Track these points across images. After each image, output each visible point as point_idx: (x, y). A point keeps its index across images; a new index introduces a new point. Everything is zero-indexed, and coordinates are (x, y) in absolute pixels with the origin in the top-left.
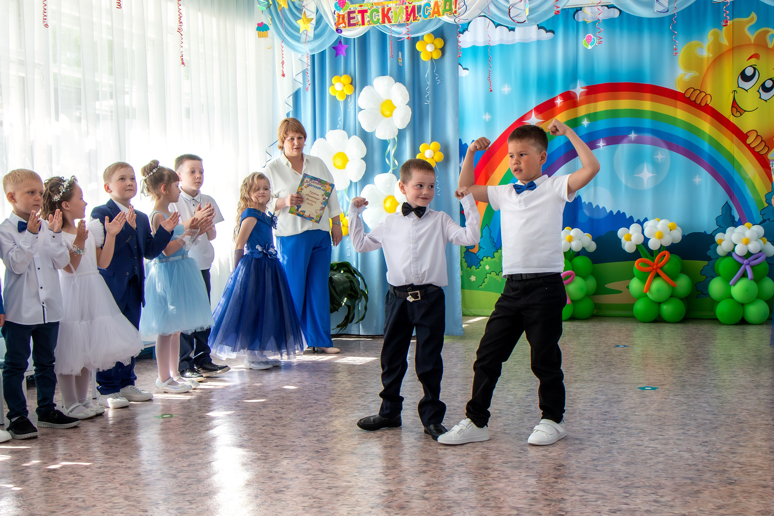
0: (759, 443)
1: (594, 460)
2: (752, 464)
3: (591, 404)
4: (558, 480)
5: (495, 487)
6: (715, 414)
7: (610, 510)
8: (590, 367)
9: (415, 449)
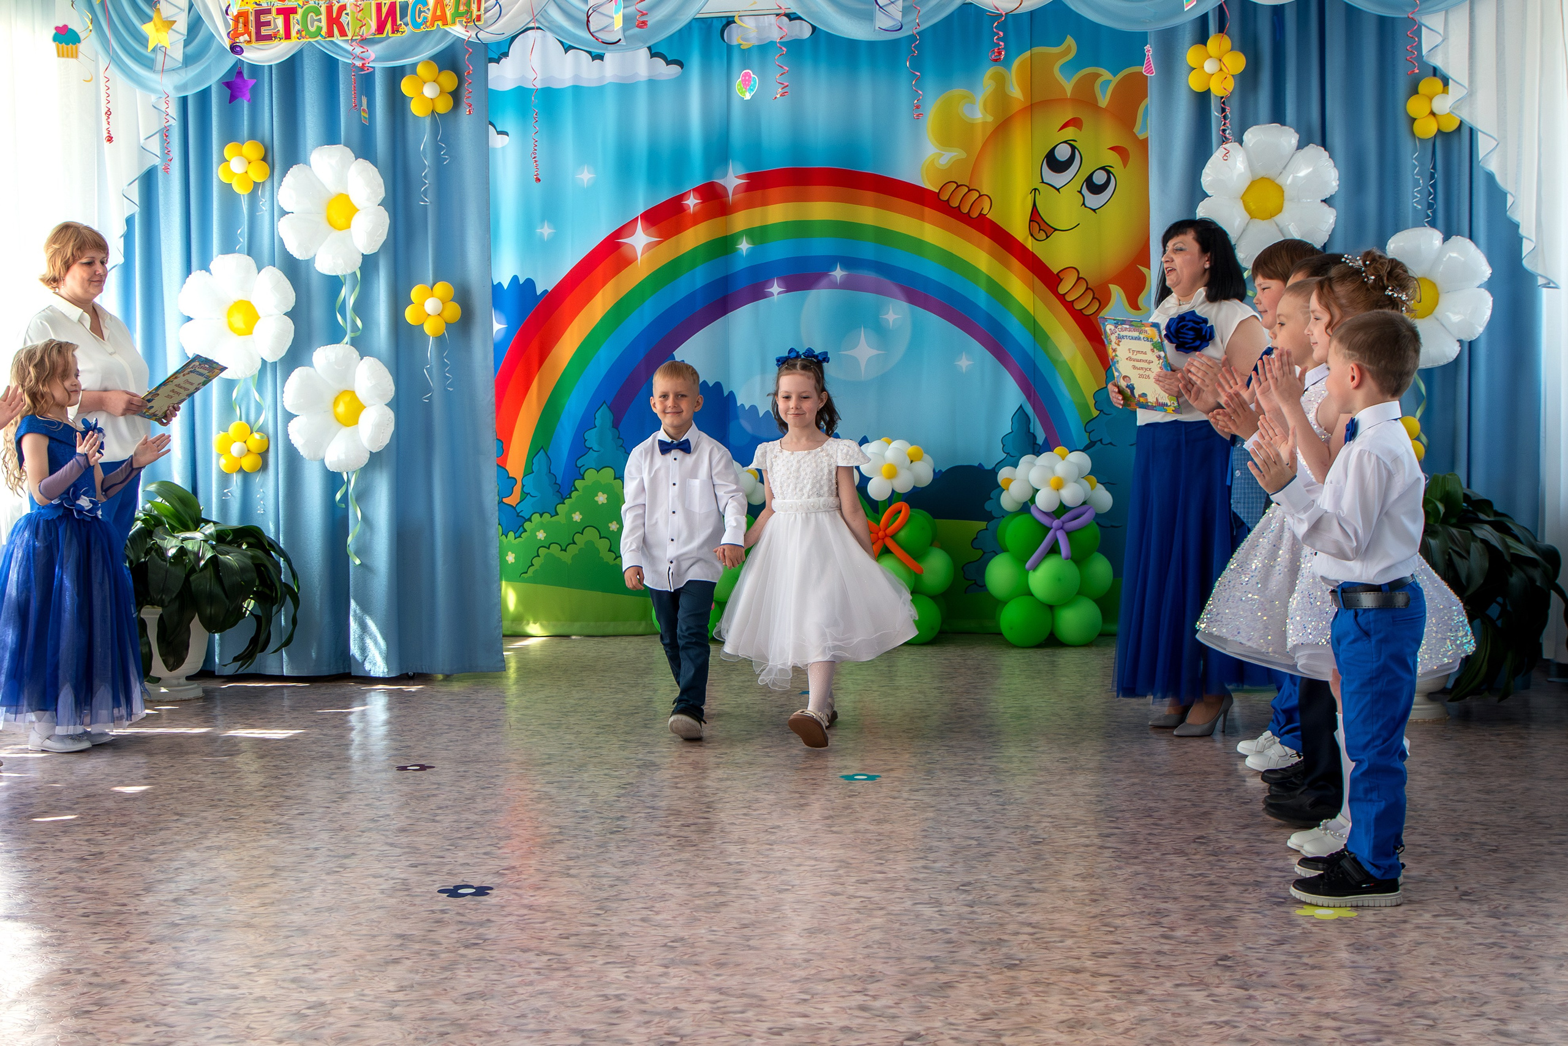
0: (1070, 883)
1: (745, 926)
2: (1055, 926)
3: (745, 811)
4: (672, 971)
5: (540, 988)
6: (988, 827)
7: (770, 1029)
8: (748, 737)
9: (380, 913)
